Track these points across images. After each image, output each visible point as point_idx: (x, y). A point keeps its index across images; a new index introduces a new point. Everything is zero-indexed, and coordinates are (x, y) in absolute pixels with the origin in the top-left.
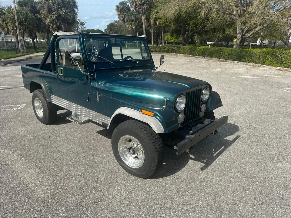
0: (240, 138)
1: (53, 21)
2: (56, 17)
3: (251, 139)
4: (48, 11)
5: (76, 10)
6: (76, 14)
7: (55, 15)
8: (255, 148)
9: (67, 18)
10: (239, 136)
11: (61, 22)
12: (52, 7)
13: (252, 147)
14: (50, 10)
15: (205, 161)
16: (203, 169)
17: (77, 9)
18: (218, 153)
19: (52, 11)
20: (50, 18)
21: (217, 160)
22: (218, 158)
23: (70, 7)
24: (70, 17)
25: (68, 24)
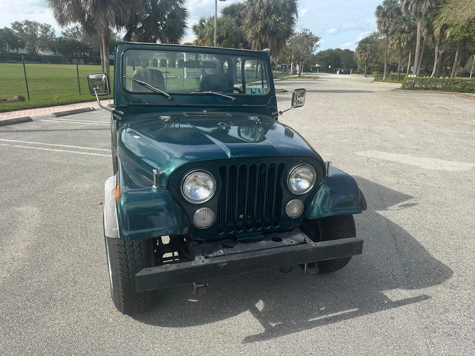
0: (424, 301)
1: (256, 36)
2: (261, 28)
3: (451, 316)
4: (252, 20)
5: (294, 16)
6: (293, 23)
7: (259, 26)
8: (435, 341)
9: (277, 30)
10: (426, 297)
11: (267, 36)
12: (258, 14)
13: (433, 335)
14: (255, 19)
15: (273, 325)
16: (248, 339)
17: (297, 15)
18: (326, 319)
19: (257, 20)
20: (253, 31)
21: (304, 333)
22: (311, 328)
23: (284, 12)
24: (282, 28)
25: (278, 40)
